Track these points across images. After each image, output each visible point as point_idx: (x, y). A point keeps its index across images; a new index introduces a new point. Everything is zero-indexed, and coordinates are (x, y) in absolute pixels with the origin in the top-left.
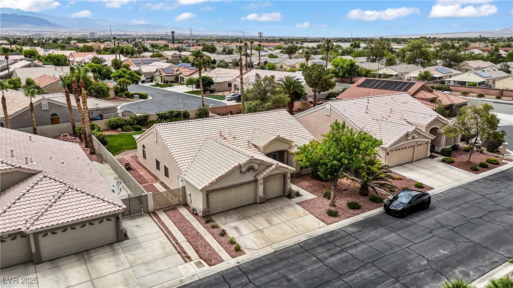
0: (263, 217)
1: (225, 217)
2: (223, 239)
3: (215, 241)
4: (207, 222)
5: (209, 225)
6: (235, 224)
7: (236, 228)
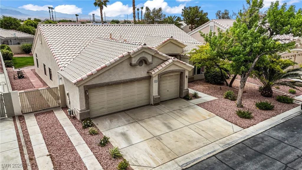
0: (159, 120)
1: (111, 121)
2: (104, 151)
3: (92, 153)
4: (85, 127)
5: (87, 131)
6: (123, 129)
7: (124, 135)
